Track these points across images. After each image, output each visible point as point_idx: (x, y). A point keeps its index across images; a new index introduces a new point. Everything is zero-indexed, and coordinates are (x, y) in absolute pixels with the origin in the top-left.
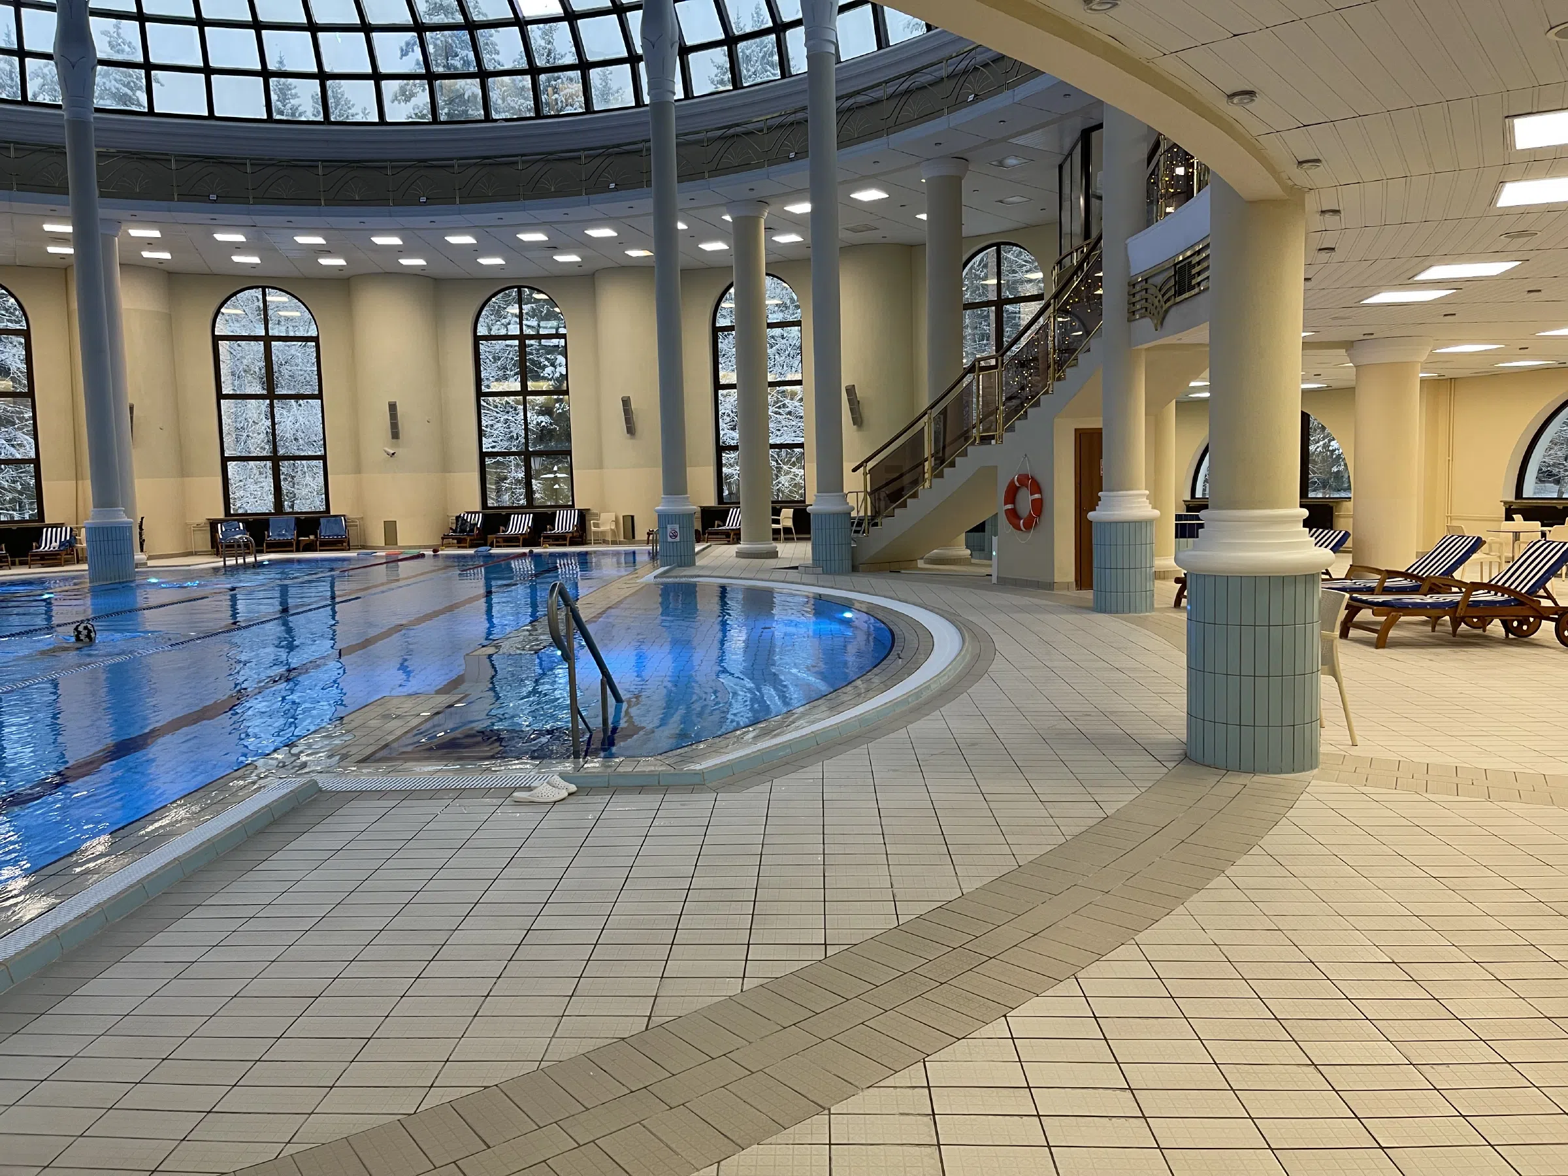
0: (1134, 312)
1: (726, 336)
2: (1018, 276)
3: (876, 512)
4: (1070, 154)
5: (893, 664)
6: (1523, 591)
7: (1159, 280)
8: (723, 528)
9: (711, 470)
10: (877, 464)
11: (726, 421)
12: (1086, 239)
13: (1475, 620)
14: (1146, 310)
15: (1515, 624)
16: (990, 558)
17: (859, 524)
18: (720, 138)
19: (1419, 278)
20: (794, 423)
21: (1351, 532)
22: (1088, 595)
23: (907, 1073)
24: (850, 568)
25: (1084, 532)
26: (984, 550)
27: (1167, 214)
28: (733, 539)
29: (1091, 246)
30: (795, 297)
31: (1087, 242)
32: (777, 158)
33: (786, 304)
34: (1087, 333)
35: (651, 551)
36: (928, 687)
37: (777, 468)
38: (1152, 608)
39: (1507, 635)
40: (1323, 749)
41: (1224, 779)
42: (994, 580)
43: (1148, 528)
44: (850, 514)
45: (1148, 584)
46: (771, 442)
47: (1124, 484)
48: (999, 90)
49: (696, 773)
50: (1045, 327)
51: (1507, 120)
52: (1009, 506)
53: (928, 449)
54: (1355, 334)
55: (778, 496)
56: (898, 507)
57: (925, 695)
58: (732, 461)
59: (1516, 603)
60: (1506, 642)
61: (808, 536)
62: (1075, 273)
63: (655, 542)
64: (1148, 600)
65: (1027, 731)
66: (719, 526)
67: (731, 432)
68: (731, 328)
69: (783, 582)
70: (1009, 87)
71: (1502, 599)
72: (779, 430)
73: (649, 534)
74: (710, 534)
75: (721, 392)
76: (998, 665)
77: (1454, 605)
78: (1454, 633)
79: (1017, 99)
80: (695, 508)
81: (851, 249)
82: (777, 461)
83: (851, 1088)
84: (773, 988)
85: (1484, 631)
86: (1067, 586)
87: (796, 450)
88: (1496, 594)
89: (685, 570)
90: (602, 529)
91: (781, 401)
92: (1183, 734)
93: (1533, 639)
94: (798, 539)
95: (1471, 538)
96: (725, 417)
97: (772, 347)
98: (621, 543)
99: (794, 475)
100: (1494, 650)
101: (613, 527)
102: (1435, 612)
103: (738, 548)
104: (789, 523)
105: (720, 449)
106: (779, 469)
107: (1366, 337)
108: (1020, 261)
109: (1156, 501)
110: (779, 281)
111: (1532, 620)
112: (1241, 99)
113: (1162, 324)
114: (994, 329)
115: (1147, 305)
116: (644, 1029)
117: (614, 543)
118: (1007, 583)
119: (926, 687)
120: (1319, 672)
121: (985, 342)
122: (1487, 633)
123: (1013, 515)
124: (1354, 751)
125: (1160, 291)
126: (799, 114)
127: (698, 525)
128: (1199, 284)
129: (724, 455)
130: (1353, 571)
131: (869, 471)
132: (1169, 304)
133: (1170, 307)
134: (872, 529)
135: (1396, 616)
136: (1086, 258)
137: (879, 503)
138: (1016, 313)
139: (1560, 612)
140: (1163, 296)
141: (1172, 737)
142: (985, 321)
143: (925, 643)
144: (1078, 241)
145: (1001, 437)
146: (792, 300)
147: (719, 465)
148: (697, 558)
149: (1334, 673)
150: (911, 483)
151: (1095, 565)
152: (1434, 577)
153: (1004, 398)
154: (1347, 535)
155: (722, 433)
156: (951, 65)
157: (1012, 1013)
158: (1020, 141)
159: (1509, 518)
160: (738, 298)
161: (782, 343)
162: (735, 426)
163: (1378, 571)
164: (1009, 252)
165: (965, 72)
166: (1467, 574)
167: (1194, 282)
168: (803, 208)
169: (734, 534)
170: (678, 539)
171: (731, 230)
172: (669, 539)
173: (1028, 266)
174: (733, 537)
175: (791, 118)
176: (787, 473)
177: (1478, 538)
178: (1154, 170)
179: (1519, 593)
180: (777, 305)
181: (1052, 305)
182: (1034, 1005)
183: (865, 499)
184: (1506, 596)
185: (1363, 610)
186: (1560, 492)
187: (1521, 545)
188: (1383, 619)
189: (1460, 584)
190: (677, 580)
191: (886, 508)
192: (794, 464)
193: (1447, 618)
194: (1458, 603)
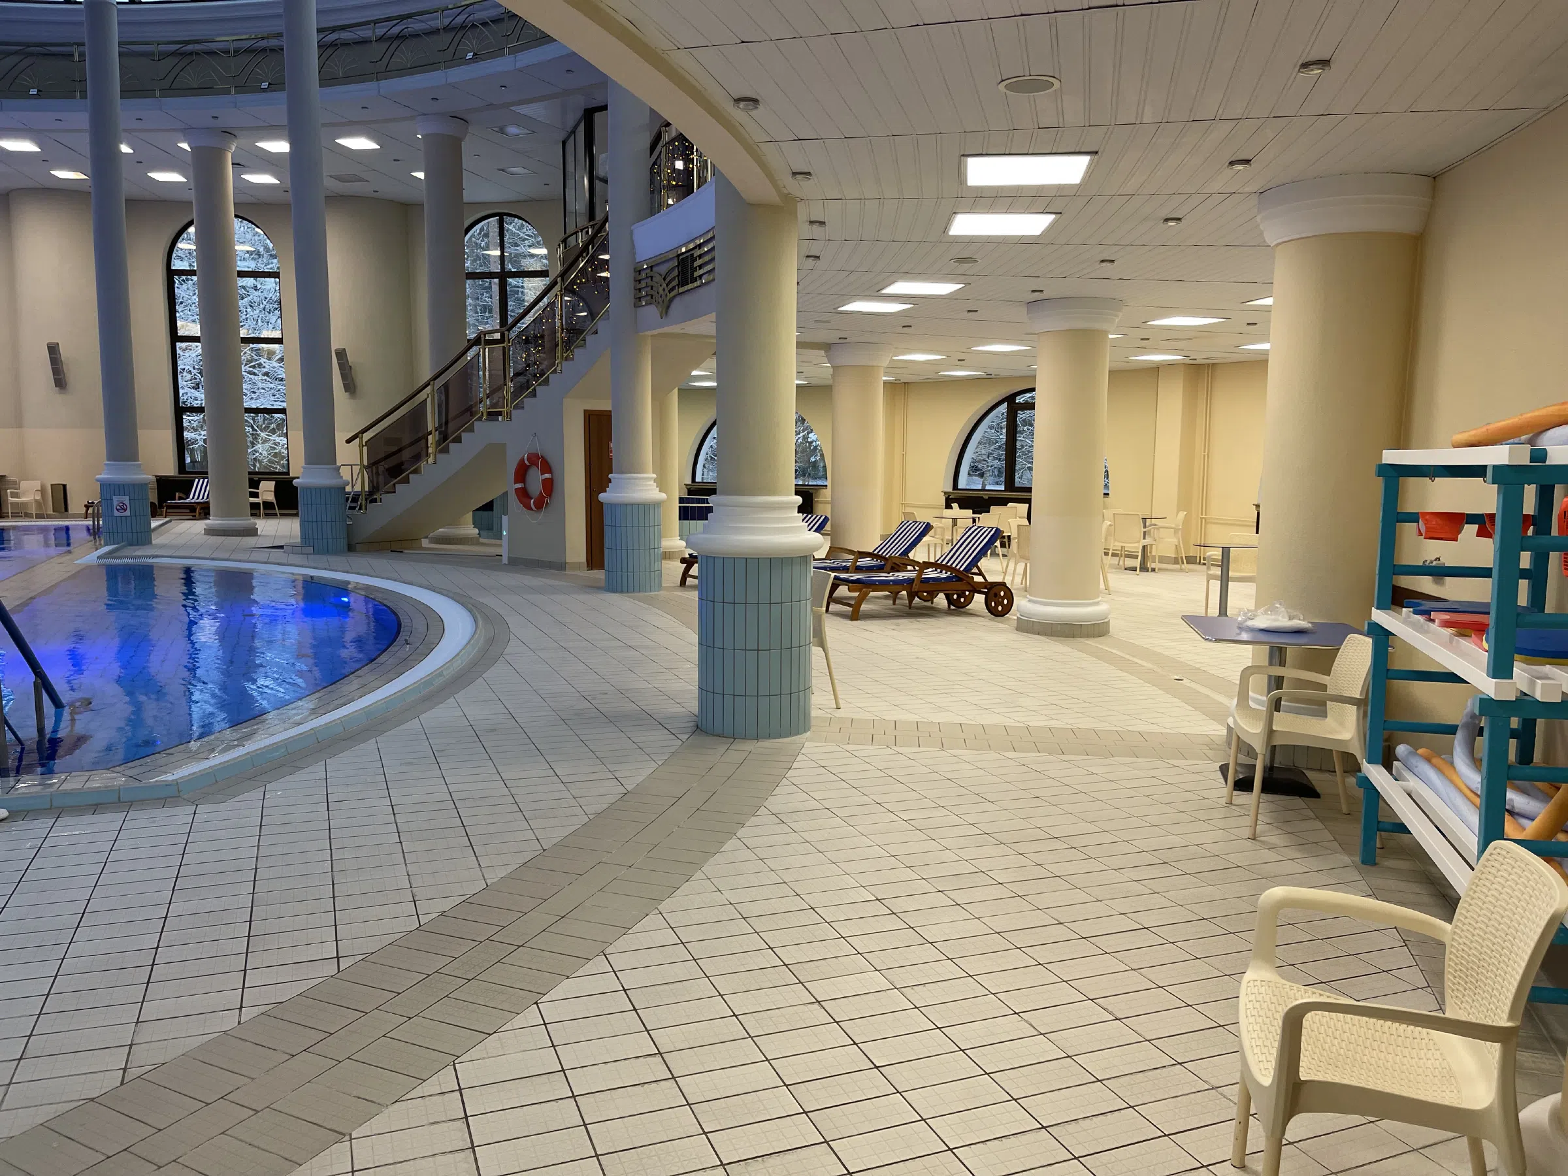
0: (640, 298)
1: (183, 280)
2: (521, 249)
3: (374, 487)
4: (573, 132)
5: (399, 650)
6: (961, 569)
7: (663, 269)
8: (187, 501)
9: (167, 436)
10: (375, 436)
11: (187, 379)
12: (590, 221)
13: (925, 594)
14: (652, 298)
15: (955, 597)
16: (500, 537)
17: (355, 500)
18: (173, 54)
19: (884, 291)
20: (272, 386)
21: (829, 516)
22: (600, 575)
23: (437, 1078)
24: (346, 548)
25: (595, 513)
26: (492, 529)
27: (669, 206)
28: (200, 514)
29: (596, 227)
30: (271, 245)
31: (592, 223)
32: (246, 87)
33: (258, 252)
34: (592, 315)
35: (91, 527)
36: (441, 674)
37: (252, 434)
38: (660, 587)
39: (949, 607)
40: (814, 713)
41: (733, 747)
42: (505, 560)
43: (656, 510)
44: (345, 488)
45: (656, 564)
46: (246, 405)
47: (634, 468)
48: (498, 53)
49: (168, 785)
50: (551, 305)
51: (962, 158)
52: (519, 486)
53: (431, 423)
54: (832, 337)
55: (254, 466)
56: (400, 482)
57: (439, 681)
58: (195, 424)
59: (957, 579)
60: (948, 612)
61: (294, 512)
62: (580, 255)
63: (96, 516)
64: (656, 579)
65: (545, 713)
66: (180, 498)
67: (193, 391)
68: (192, 273)
69: (266, 563)
70: (513, 51)
71: (945, 576)
72: (254, 392)
73: (87, 507)
74: (169, 507)
75: (178, 345)
76: (513, 647)
77: (910, 582)
78: (910, 606)
79: (519, 65)
80: (148, 477)
81: (336, 200)
82: (252, 427)
83: (375, 1106)
84: (275, 1013)
85: (932, 603)
86: (577, 566)
87: (276, 416)
88: (941, 572)
89: (138, 550)
90: (24, 499)
91: (256, 360)
92: (694, 707)
93: (969, 609)
94: (282, 515)
95: (922, 524)
96: (185, 374)
97: (243, 298)
98: (49, 517)
99: (275, 444)
100: (940, 619)
101: (38, 497)
102: (896, 588)
103: (206, 525)
104: (270, 497)
105: (180, 411)
106: (255, 436)
107: (841, 341)
108: (522, 235)
109: (662, 485)
110: (250, 225)
111: (967, 593)
112: (747, 105)
113: (666, 313)
114: (498, 302)
115: (652, 292)
116: (119, 1084)
117: (40, 516)
118: (518, 563)
119: (438, 673)
120: (811, 644)
121: (487, 314)
122: (933, 605)
123: (523, 495)
124: (839, 713)
125: (664, 279)
126: (273, 40)
127: (153, 497)
128: (700, 277)
129: (184, 417)
130: (833, 551)
131: (366, 442)
132: (673, 294)
133: (674, 297)
134: (369, 505)
135: (867, 591)
136: (591, 241)
137: (377, 478)
138: (518, 287)
139: (988, 587)
140: (667, 285)
141: (684, 710)
142: (486, 292)
143: (435, 626)
144: (583, 221)
145: (509, 414)
146: (267, 249)
147: (179, 429)
148: (153, 535)
149: (822, 644)
150: (413, 457)
151: (607, 544)
152: (894, 557)
153: (512, 375)
154: (826, 519)
155: (181, 392)
156: (448, 17)
157: (545, 999)
158: (524, 110)
159: (948, 506)
160: (200, 240)
161: (254, 295)
162: (198, 384)
163: (851, 552)
164: (511, 223)
165: (463, 27)
166: (919, 554)
167: (696, 274)
168: (280, 147)
169: (201, 509)
170: (128, 513)
171: (189, 159)
172: (116, 513)
173: (531, 240)
174: (202, 511)
175: (263, 44)
176: (265, 441)
177: (928, 523)
178: (656, 159)
179: (958, 571)
180: (248, 252)
181: (559, 284)
182: (566, 987)
183: (361, 471)
184: (949, 573)
185: (840, 587)
186: (984, 485)
187: (959, 530)
188: (856, 594)
189: (914, 563)
190: (130, 561)
191: (386, 484)
192: (273, 431)
193: (904, 593)
194: (913, 580)
